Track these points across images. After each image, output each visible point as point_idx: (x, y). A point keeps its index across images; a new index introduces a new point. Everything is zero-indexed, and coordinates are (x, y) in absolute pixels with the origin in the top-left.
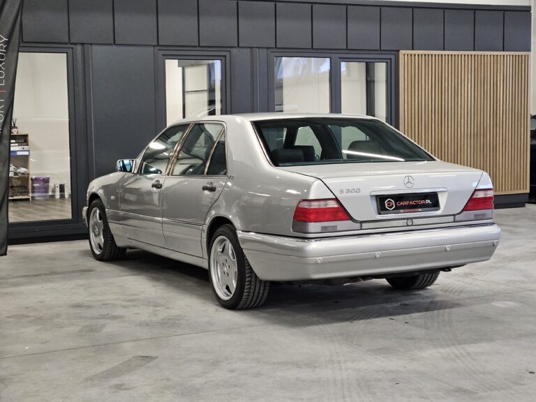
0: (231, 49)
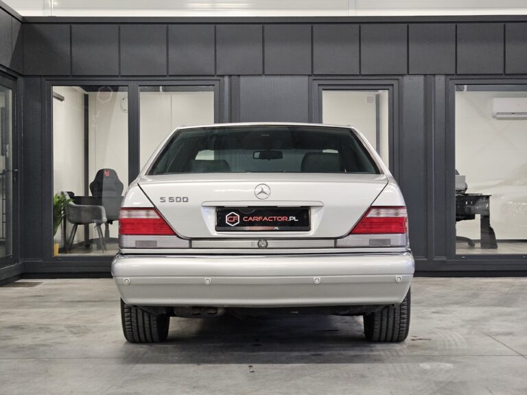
0: (399, 77)
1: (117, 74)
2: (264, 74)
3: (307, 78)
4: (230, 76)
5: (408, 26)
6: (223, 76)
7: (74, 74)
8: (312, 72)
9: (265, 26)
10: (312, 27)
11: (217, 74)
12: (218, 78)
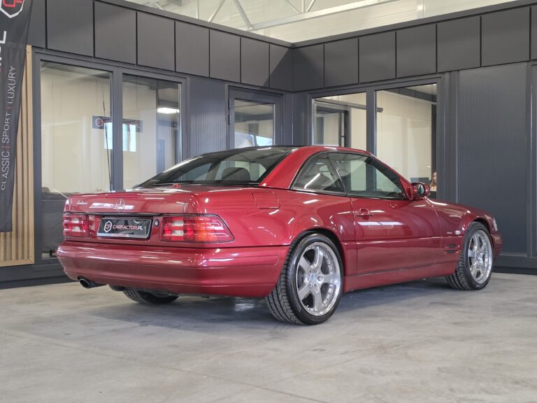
1: (357, 83)
2: (481, 67)
3: (525, 64)
4: (450, 72)
6: (444, 73)
7: (326, 86)
8: (530, 58)
9: (483, 16)
10: (531, 9)
11: (438, 71)
12: (440, 76)
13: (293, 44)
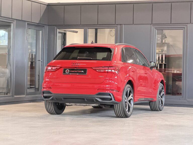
1: (80, 24)
2: (133, 24)
3: (150, 25)
4: (121, 25)
5: (191, 3)
6: (118, 25)
7: (65, 24)
8: (152, 23)
9: (134, 4)
10: (152, 5)
11: (116, 24)
12: (116, 26)
13: (49, 4)
